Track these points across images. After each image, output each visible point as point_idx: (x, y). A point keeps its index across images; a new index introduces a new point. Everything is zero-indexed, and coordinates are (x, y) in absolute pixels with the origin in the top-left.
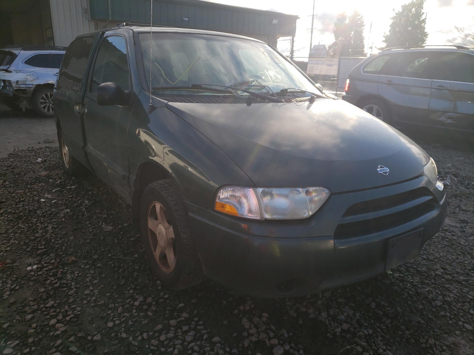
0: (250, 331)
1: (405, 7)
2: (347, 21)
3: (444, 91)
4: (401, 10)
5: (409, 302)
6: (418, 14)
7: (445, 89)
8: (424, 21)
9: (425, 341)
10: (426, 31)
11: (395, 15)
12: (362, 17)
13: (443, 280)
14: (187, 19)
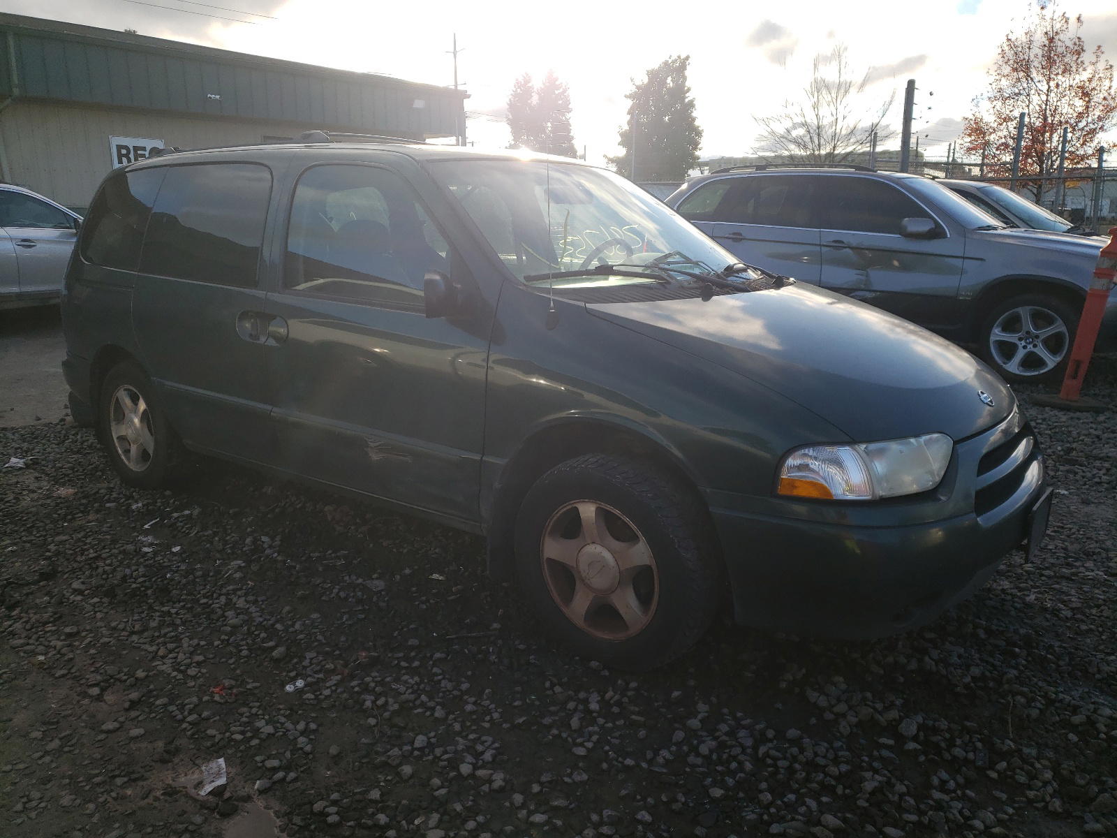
0: (836, 709)
1: (653, 75)
2: (535, 99)
3: (845, 250)
4: (646, 80)
5: (1026, 621)
6: (680, 91)
7: (846, 247)
8: (691, 105)
9: (1095, 669)
10: (697, 123)
11: (634, 89)
12: (565, 91)
13: (1043, 578)
14: (218, 97)
